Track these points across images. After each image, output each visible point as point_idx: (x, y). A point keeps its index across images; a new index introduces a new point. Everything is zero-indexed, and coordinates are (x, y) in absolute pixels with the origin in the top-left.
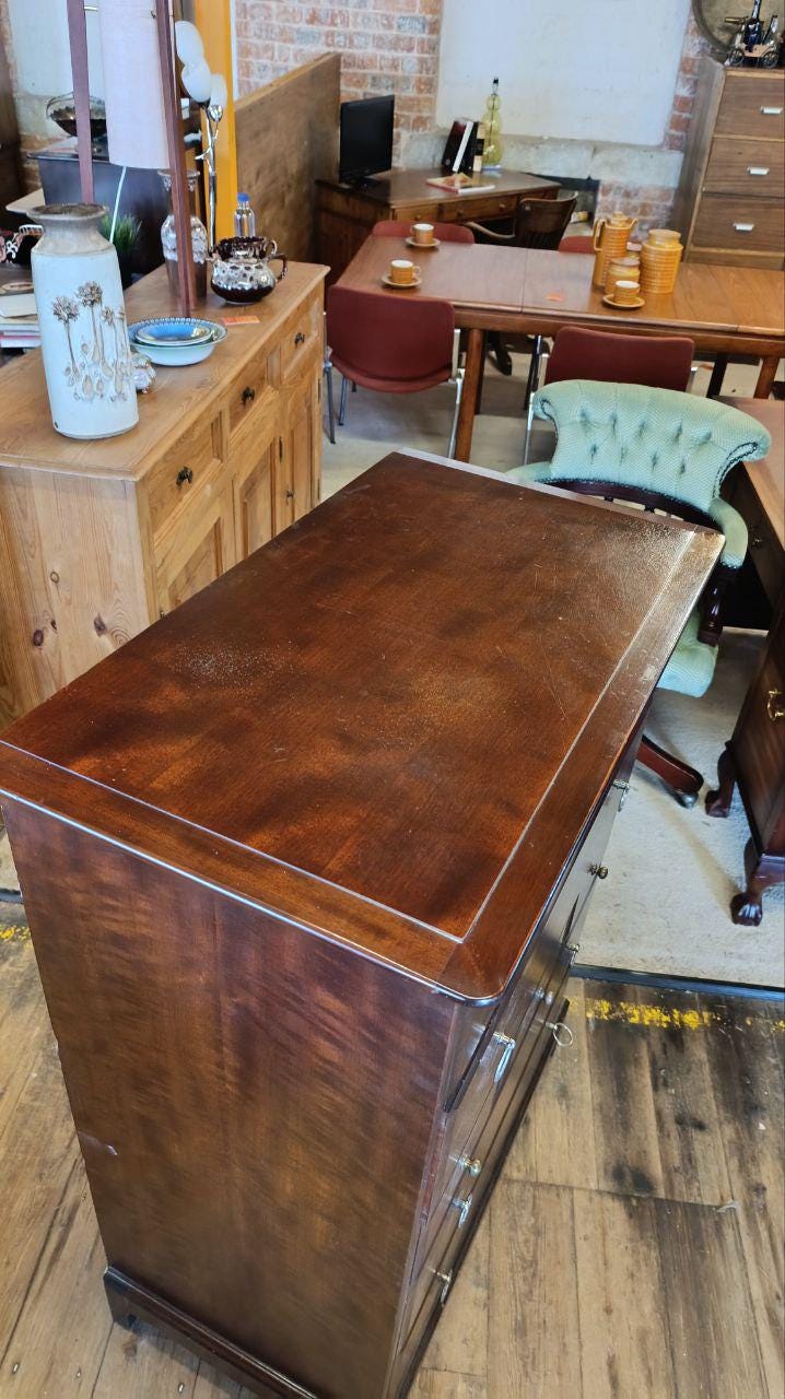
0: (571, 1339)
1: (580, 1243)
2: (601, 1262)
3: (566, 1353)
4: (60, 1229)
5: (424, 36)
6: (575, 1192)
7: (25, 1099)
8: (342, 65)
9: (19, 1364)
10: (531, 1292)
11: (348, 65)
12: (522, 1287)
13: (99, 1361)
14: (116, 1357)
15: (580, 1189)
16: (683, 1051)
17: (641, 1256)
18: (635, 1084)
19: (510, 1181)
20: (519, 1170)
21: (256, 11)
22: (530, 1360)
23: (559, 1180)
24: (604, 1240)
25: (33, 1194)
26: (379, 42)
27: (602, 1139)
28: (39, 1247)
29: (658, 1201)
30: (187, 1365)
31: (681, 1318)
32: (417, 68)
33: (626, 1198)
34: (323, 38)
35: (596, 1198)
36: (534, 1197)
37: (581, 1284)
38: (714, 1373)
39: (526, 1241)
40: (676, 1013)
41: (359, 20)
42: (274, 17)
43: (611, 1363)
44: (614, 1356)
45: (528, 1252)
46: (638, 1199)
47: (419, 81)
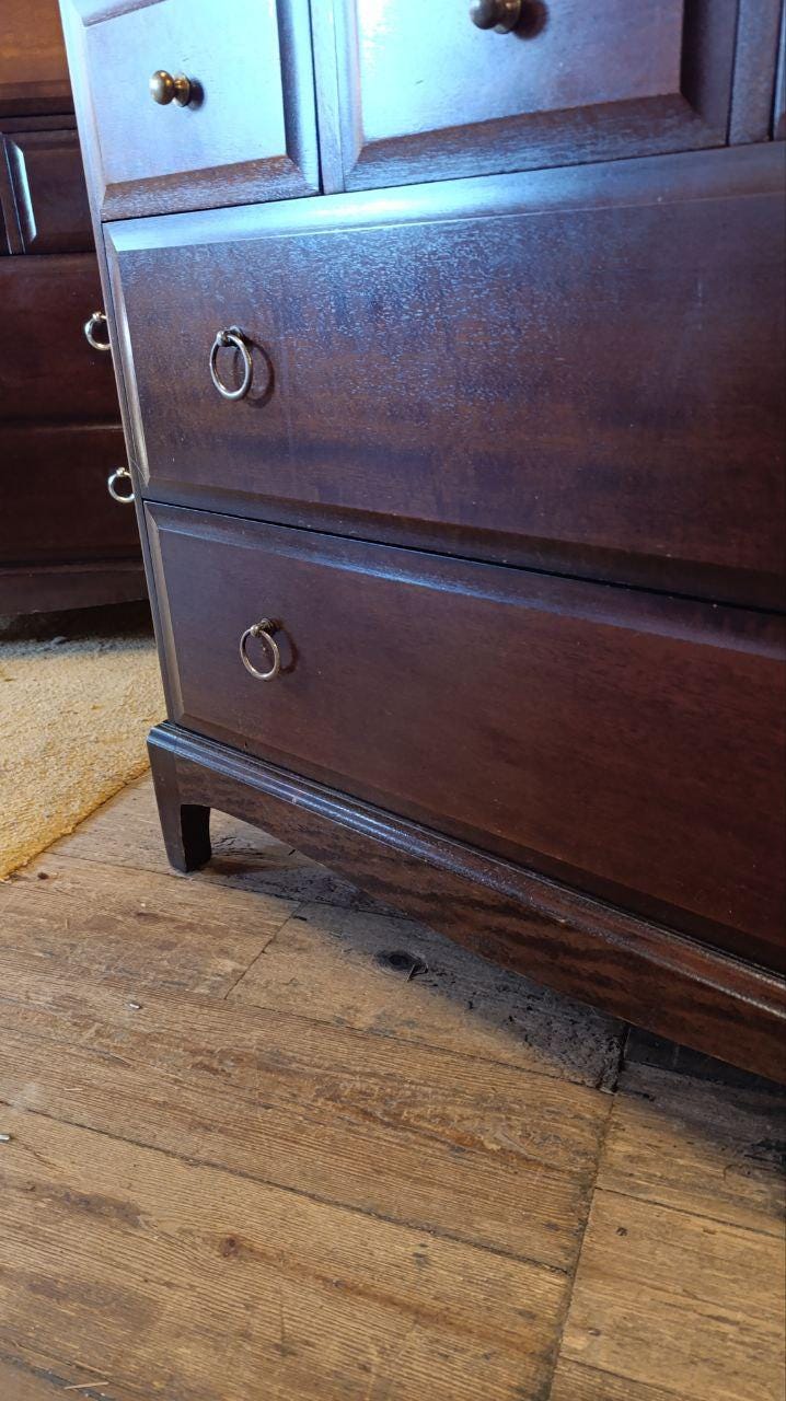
0: (211, 1146)
1: (411, 1242)
2: (349, 1276)
3: (192, 1127)
10: (335, 1098)
12: (348, 1085)
15: (567, 1298)
22: (215, 1065)
23: (597, 1247)
24: (405, 1308)
35: (532, 1339)
36: (554, 1171)
37: (313, 1207)
39: (444, 1120)
43: (127, 1214)
44: (135, 1225)
45: (419, 1117)
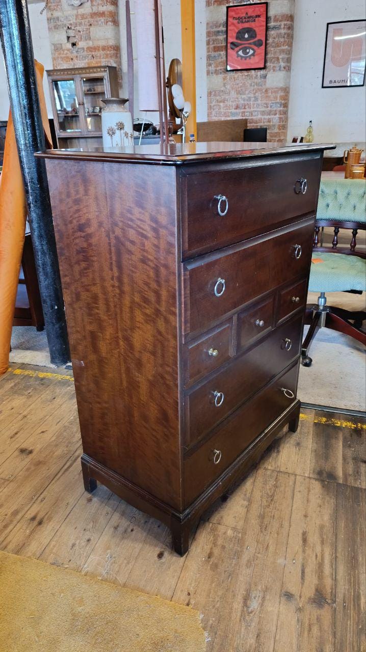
0: (286, 524)
1: (296, 493)
2: (305, 500)
3: (282, 527)
4: (71, 462)
5: (281, 109)
6: (297, 476)
7: (67, 424)
8: (248, 123)
9: (44, 499)
10: (269, 505)
11: (250, 123)
12: (265, 503)
13: (76, 502)
14: (83, 501)
15: (300, 475)
16: (360, 437)
17: (326, 500)
18: (334, 445)
19: (266, 469)
20: (272, 466)
21: (215, 107)
22: (264, 527)
23: (290, 471)
24: (308, 493)
25: (63, 451)
26: (263, 113)
27: (314, 461)
28: (61, 466)
29: (338, 484)
30: (111, 508)
31: (343, 524)
32: (278, 121)
33: (322, 481)
34: (241, 114)
35: (307, 480)
36: (277, 475)
37: (294, 506)
38: (358, 546)
39: (270, 489)
40: (359, 425)
41: (255, 106)
42: (222, 109)
43: (304, 534)
44: (306, 532)
45: (271, 492)
46: (328, 482)
47: (279, 126)
